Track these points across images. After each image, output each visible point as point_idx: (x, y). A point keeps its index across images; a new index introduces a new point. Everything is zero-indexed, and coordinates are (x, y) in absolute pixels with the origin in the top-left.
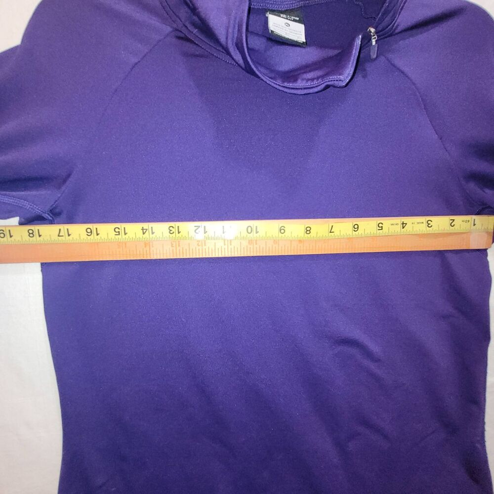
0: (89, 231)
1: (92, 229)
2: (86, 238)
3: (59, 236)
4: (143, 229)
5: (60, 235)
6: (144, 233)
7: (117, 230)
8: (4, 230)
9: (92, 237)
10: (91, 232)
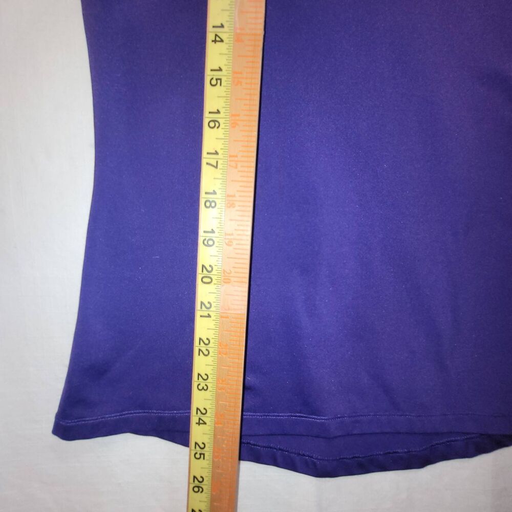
0: (212, 124)
1: (211, 119)
2: (223, 130)
3: (216, 167)
4: (215, 41)
5: (215, 165)
6: (222, 41)
7: (214, 82)
8: (204, 238)
9: (221, 121)
10: (214, 121)
